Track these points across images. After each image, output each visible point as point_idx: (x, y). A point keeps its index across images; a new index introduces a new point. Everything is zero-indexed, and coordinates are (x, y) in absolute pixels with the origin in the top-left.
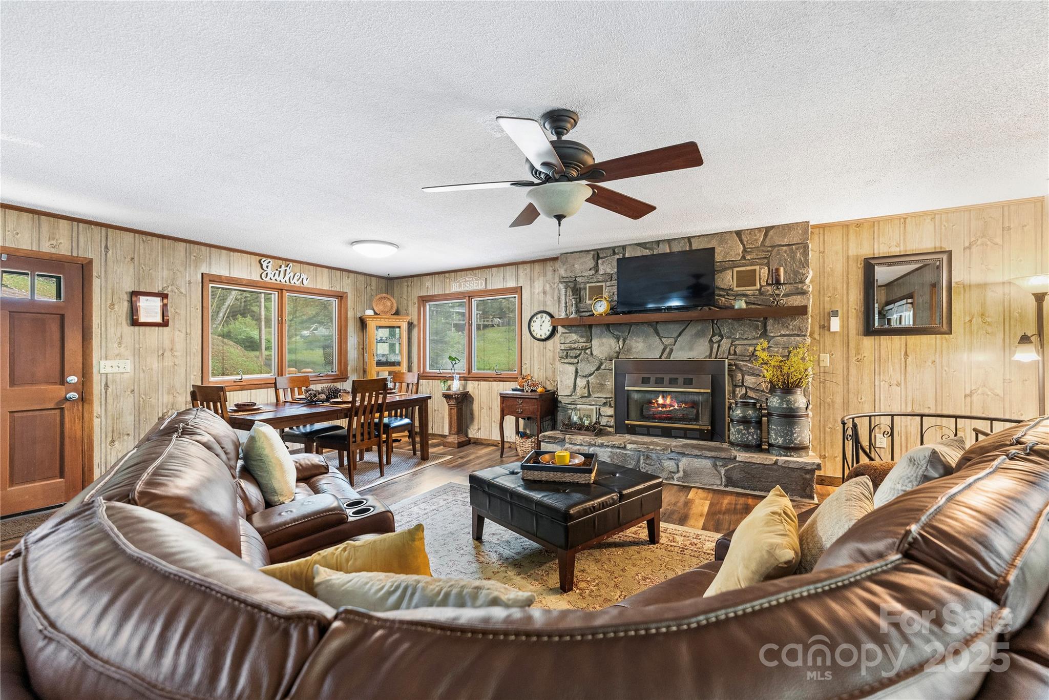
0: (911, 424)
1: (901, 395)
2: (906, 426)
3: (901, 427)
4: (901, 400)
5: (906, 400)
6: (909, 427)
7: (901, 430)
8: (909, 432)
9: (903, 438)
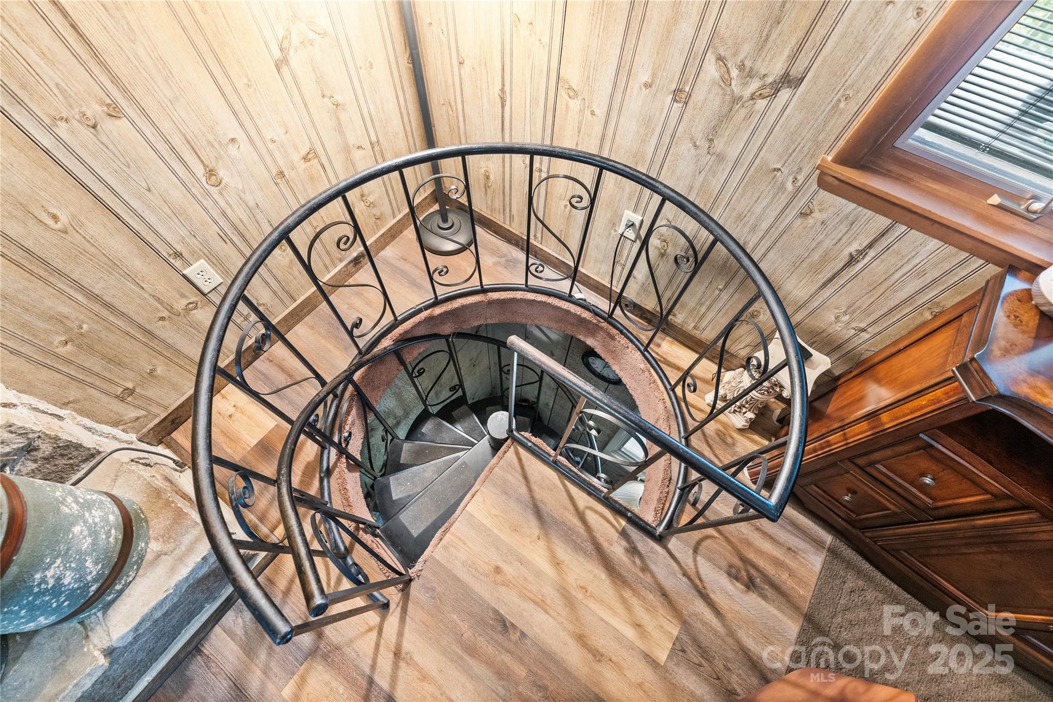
0: (228, 203)
1: (148, 142)
2: (224, 213)
3: (216, 222)
4: (161, 158)
5: (173, 149)
6: (229, 212)
7: (222, 229)
8: (237, 222)
9: (236, 239)
